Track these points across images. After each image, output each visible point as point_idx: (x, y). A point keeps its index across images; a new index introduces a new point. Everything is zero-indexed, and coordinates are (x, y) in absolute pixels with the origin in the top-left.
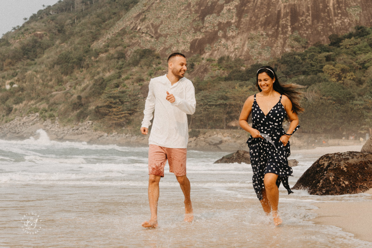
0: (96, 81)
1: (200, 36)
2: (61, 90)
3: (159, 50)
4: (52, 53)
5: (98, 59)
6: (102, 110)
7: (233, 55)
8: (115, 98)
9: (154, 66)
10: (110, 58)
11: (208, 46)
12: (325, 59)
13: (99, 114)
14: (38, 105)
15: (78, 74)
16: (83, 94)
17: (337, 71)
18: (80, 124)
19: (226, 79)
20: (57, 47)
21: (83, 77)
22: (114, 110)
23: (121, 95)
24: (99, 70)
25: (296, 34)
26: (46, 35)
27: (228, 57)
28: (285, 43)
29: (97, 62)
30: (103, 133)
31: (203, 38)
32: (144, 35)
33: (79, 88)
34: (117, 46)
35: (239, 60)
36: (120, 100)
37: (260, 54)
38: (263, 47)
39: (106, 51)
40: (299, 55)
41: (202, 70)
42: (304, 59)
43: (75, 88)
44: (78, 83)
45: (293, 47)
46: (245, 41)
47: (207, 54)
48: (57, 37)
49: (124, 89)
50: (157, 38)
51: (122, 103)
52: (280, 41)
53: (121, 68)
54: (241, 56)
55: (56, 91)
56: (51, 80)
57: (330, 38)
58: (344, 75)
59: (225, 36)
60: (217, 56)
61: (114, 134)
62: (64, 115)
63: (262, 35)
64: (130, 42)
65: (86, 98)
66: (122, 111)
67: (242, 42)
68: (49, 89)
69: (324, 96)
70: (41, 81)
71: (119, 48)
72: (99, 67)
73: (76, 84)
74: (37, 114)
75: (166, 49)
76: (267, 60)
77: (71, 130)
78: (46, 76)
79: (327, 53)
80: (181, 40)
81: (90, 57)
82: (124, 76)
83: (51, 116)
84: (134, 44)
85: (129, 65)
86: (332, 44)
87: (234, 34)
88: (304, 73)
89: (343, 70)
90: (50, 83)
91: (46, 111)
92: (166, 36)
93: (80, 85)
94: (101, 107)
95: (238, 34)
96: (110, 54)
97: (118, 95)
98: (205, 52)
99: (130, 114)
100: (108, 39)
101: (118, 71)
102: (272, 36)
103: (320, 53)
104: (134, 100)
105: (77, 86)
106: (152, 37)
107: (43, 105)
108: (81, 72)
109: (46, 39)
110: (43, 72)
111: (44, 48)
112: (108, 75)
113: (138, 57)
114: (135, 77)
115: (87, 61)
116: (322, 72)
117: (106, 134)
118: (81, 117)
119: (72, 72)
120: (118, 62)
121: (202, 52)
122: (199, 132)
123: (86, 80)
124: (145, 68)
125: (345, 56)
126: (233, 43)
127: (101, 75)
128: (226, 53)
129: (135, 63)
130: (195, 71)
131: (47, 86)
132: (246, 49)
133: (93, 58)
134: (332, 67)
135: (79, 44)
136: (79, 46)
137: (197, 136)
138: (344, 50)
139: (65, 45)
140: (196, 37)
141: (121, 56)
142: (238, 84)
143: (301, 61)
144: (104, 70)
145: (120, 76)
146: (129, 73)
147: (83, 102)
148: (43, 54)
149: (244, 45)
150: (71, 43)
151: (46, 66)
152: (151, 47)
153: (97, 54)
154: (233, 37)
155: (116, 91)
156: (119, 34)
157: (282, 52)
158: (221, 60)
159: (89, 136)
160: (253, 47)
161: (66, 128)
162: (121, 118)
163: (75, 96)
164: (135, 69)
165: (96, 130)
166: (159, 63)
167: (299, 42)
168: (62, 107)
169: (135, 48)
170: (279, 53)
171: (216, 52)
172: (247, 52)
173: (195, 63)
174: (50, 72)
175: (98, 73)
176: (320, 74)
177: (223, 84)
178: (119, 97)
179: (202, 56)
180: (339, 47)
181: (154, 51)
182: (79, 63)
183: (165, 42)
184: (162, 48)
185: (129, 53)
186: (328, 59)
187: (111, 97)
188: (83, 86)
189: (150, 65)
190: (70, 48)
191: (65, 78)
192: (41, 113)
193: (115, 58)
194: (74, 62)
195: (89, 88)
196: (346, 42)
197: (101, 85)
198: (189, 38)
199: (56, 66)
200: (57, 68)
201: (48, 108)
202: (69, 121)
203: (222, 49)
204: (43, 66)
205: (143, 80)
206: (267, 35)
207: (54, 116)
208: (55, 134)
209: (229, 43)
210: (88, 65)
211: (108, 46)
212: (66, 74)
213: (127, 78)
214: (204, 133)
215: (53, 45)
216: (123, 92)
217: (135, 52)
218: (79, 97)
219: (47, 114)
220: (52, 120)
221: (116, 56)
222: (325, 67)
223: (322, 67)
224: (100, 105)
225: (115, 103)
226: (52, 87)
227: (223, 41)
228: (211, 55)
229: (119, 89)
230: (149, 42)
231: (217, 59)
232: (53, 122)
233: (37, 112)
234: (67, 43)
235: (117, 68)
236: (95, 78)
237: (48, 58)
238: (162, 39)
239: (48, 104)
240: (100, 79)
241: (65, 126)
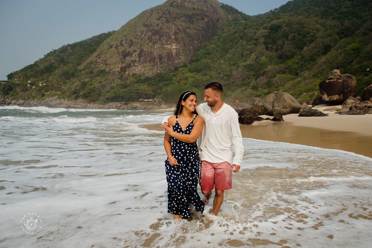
0: (82, 83)
1: (124, 65)
2: (66, 86)
3: (107, 70)
4: (60, 71)
5: (81, 73)
6: (86, 95)
7: (138, 73)
8: (91, 90)
9: (106, 77)
10: (87, 73)
11: (128, 69)
12: (173, 75)
13: (85, 96)
14: (56, 92)
15: (73, 80)
16: (76, 88)
17: (178, 80)
18: (77, 100)
19: (136, 83)
20: (62, 68)
21: (75, 81)
22: (92, 94)
23: (94, 88)
24: (82, 78)
25: (161, 66)
26: (56, 63)
27: (136, 74)
28: (157, 69)
29: (81, 74)
30: (87, 104)
31: (125, 66)
32: (100, 64)
33: (74, 86)
34: (89, 68)
35: (140, 75)
36: (94, 91)
37: (148, 73)
38: (149, 70)
39: (84, 70)
40: (164, 73)
41: (126, 79)
42: (165, 75)
43: (72, 86)
44: (74, 83)
45: (160, 70)
46: (142, 68)
47: (127, 72)
48: (61, 63)
49: (94, 86)
50: (106, 65)
51: (95, 91)
52: (155, 68)
53: (92, 78)
54: (141, 73)
55: (64, 87)
56: (61, 82)
57: (174, 67)
58: (180, 82)
59: (134, 65)
60: (131, 73)
61: (92, 104)
62: (69, 97)
63: (149, 65)
64: (95, 66)
65: (79, 90)
66: (95, 95)
67: (141, 68)
68: (60, 86)
69: (174, 89)
70: (56, 83)
71: (90, 69)
72: (82, 77)
73: (73, 84)
74: (57, 96)
75: (110, 70)
76: (151, 75)
77: (73, 103)
78: (58, 80)
79: (173, 73)
80: (116, 66)
81: (77, 73)
82: (93, 81)
83: (63, 97)
84: (96, 68)
85: (95, 76)
86: (175, 70)
87: (138, 65)
88: (166, 80)
89: (180, 80)
90: (61, 83)
91: (61, 95)
92: (110, 65)
93: (74, 84)
94: (86, 93)
95: (139, 65)
96: (86, 71)
97: (92, 88)
98: (126, 72)
99: (99, 96)
100: (85, 65)
101: (91, 79)
102: (152, 66)
103: (171, 73)
104: (99, 91)
105: (73, 85)
106: (104, 65)
107: (59, 93)
108: (74, 78)
109: (56, 64)
110: (56, 78)
111: (55, 68)
112: (86, 80)
113: (99, 73)
114: (98, 81)
115: (77, 74)
116: (172, 80)
117: (89, 104)
118: (77, 98)
119: (70, 79)
120: (90, 75)
121: (125, 71)
122: (128, 103)
123: (77, 82)
124: (102, 77)
125: (180, 74)
126: (138, 68)
127: (84, 80)
128: (135, 72)
129: (98, 75)
130: (123, 79)
131: (59, 84)
132: (142, 71)
133: (79, 73)
134: (176, 78)
135: (71, 67)
136: (72, 68)
137: (127, 105)
138: (180, 72)
139: (65, 67)
140: (122, 66)
141: (92, 72)
142: (142, 85)
143: (164, 76)
144: (85, 78)
145: (92, 81)
146: (96, 79)
147: (77, 92)
148: (55, 70)
149: (142, 69)
150: (68, 66)
151: (58, 76)
152: (104, 69)
153: (81, 71)
154: (137, 66)
155: (92, 87)
156: (90, 63)
157: (157, 72)
158: (133, 75)
159: (82, 105)
160: (145, 70)
161: (70, 102)
162: (94, 98)
163: (73, 89)
164: (98, 78)
165: (84, 103)
166: (108, 76)
167: (163, 68)
168: (68, 93)
169: (97, 70)
170: (155, 72)
171: (131, 72)
172: (143, 72)
173: (123, 76)
174: (60, 79)
175: (82, 79)
176: (172, 81)
177: (136, 85)
178: (93, 89)
179: (126, 73)
180: (178, 71)
181: (106, 70)
182: (73, 75)
183: (110, 67)
184: (109, 69)
185: (94, 71)
186: (174, 75)
187: (90, 89)
188: (76, 84)
189: (104, 77)
190: (68, 68)
191: (67, 81)
192: (59, 96)
193: (89, 73)
194: (71, 75)
195: (79, 86)
196: (180, 69)
197: (84, 84)
198: (120, 66)
199: (62, 76)
200: (63, 77)
201: (62, 94)
202: (72, 99)
203: (133, 70)
204: (56, 76)
205: (102, 82)
206: (151, 65)
207: (65, 97)
208: (66, 105)
209: (136, 68)
210: (77, 76)
211: (85, 68)
212: (67, 79)
213: (95, 82)
214: (130, 104)
215: (60, 67)
216: (94, 87)
217: (97, 71)
218: (76, 90)
219: (61, 96)
220: (64, 99)
221: (89, 72)
222: (173, 78)
223: (172, 78)
224: (85, 92)
225: (92, 92)
226: (62, 85)
227: (134, 67)
228: (129, 73)
229: (92, 86)
230: (103, 67)
231: (131, 74)
232: (64, 100)
233: (57, 95)
234: (66, 66)
235: (90, 77)
236: (81, 81)
237: (58, 73)
238: (108, 66)
239: (61, 92)
240: (83, 82)
241: (70, 101)
